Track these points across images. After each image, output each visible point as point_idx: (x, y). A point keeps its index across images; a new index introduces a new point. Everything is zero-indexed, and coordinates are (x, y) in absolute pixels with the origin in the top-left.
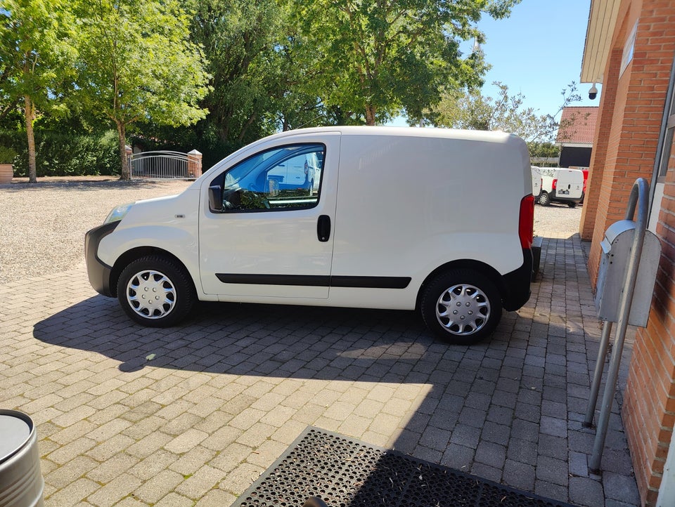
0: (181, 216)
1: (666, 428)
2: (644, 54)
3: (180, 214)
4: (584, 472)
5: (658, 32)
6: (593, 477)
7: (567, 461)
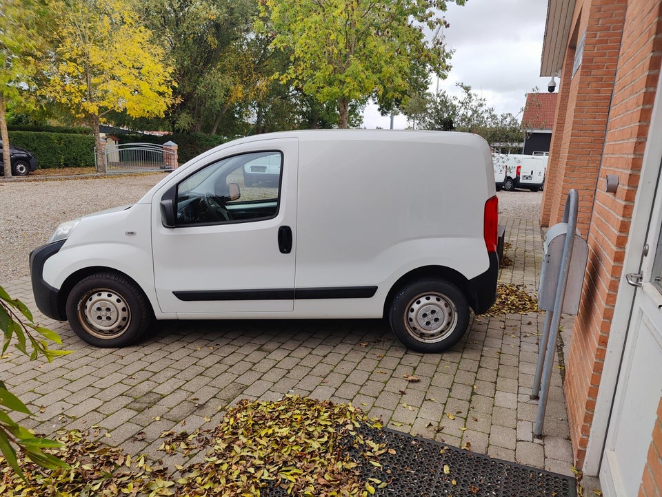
1: (591, 399)
2: (591, 61)
4: (530, 437)
5: (602, 40)
6: (537, 441)
7: (516, 429)
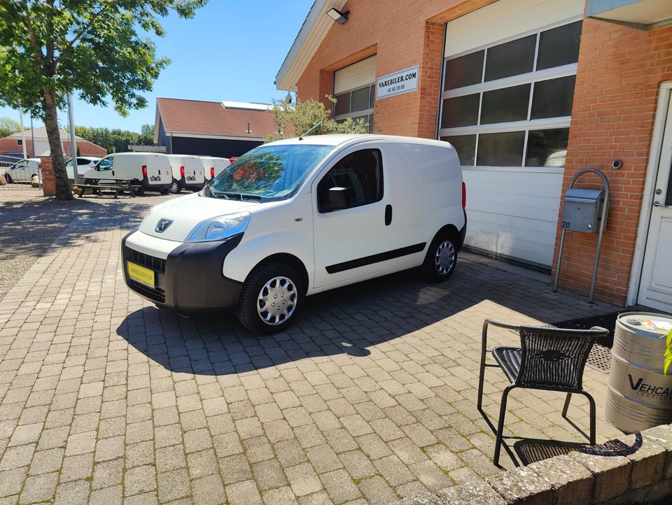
0: (297, 220)
3: (297, 217)
